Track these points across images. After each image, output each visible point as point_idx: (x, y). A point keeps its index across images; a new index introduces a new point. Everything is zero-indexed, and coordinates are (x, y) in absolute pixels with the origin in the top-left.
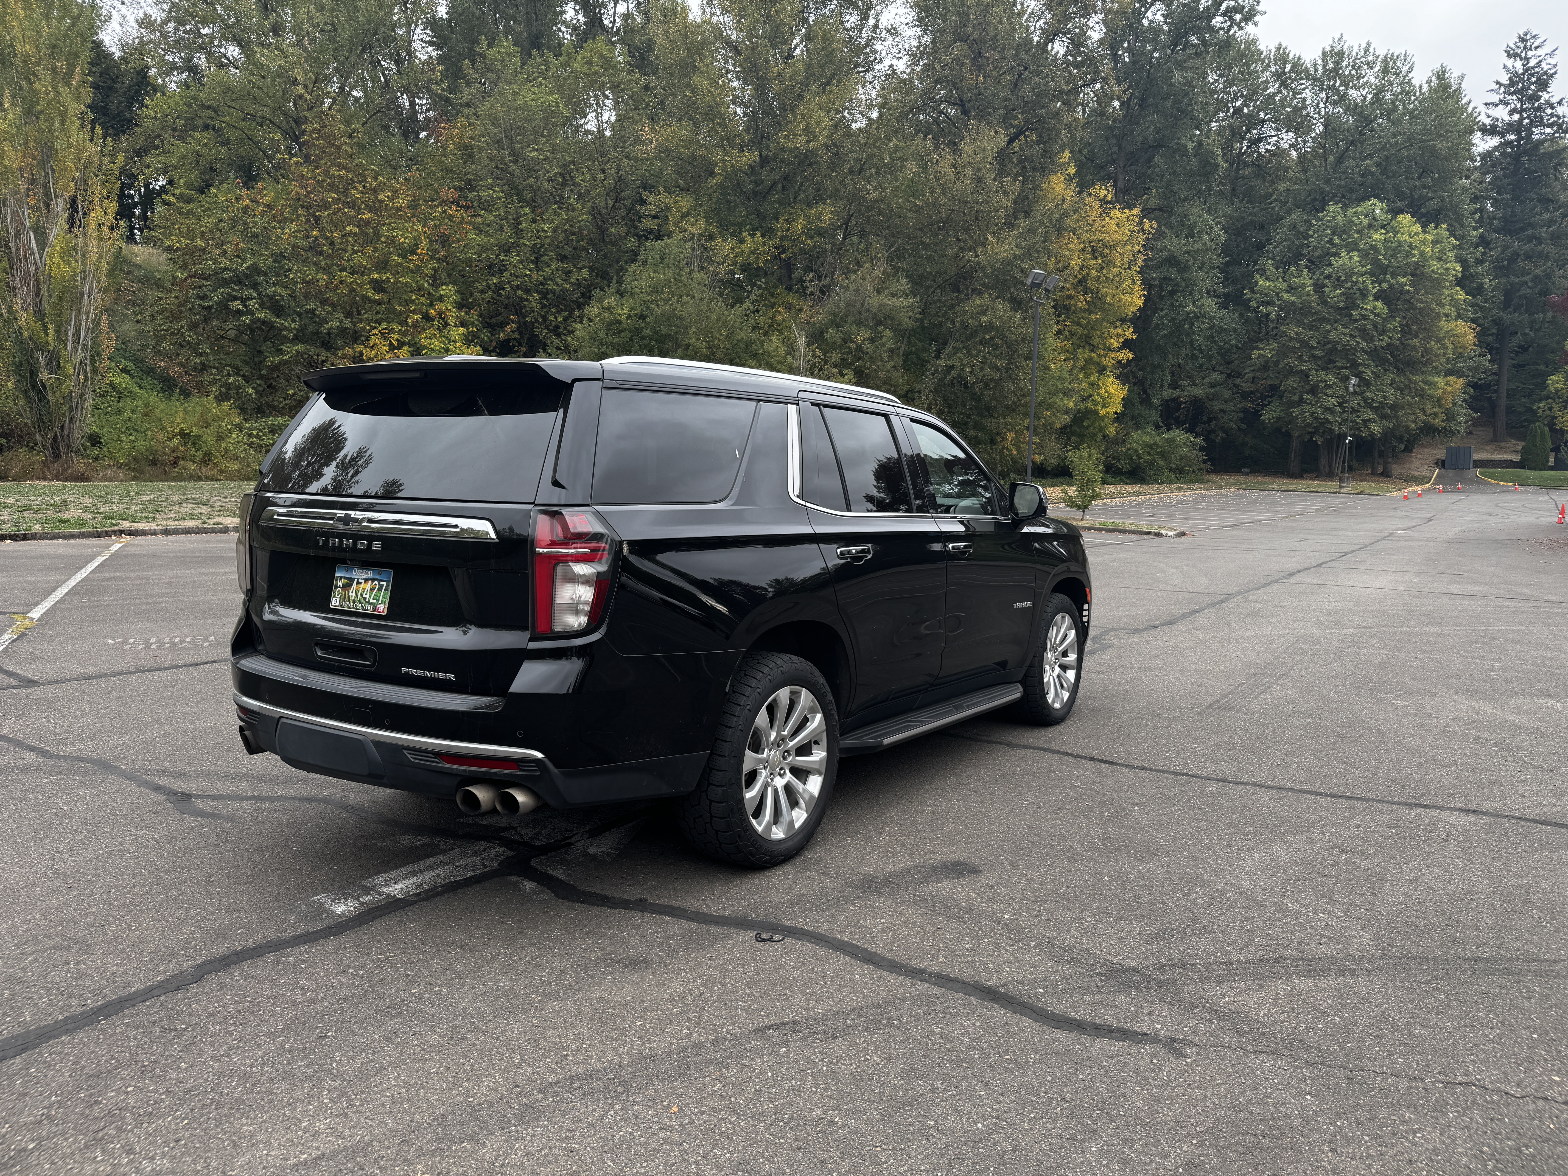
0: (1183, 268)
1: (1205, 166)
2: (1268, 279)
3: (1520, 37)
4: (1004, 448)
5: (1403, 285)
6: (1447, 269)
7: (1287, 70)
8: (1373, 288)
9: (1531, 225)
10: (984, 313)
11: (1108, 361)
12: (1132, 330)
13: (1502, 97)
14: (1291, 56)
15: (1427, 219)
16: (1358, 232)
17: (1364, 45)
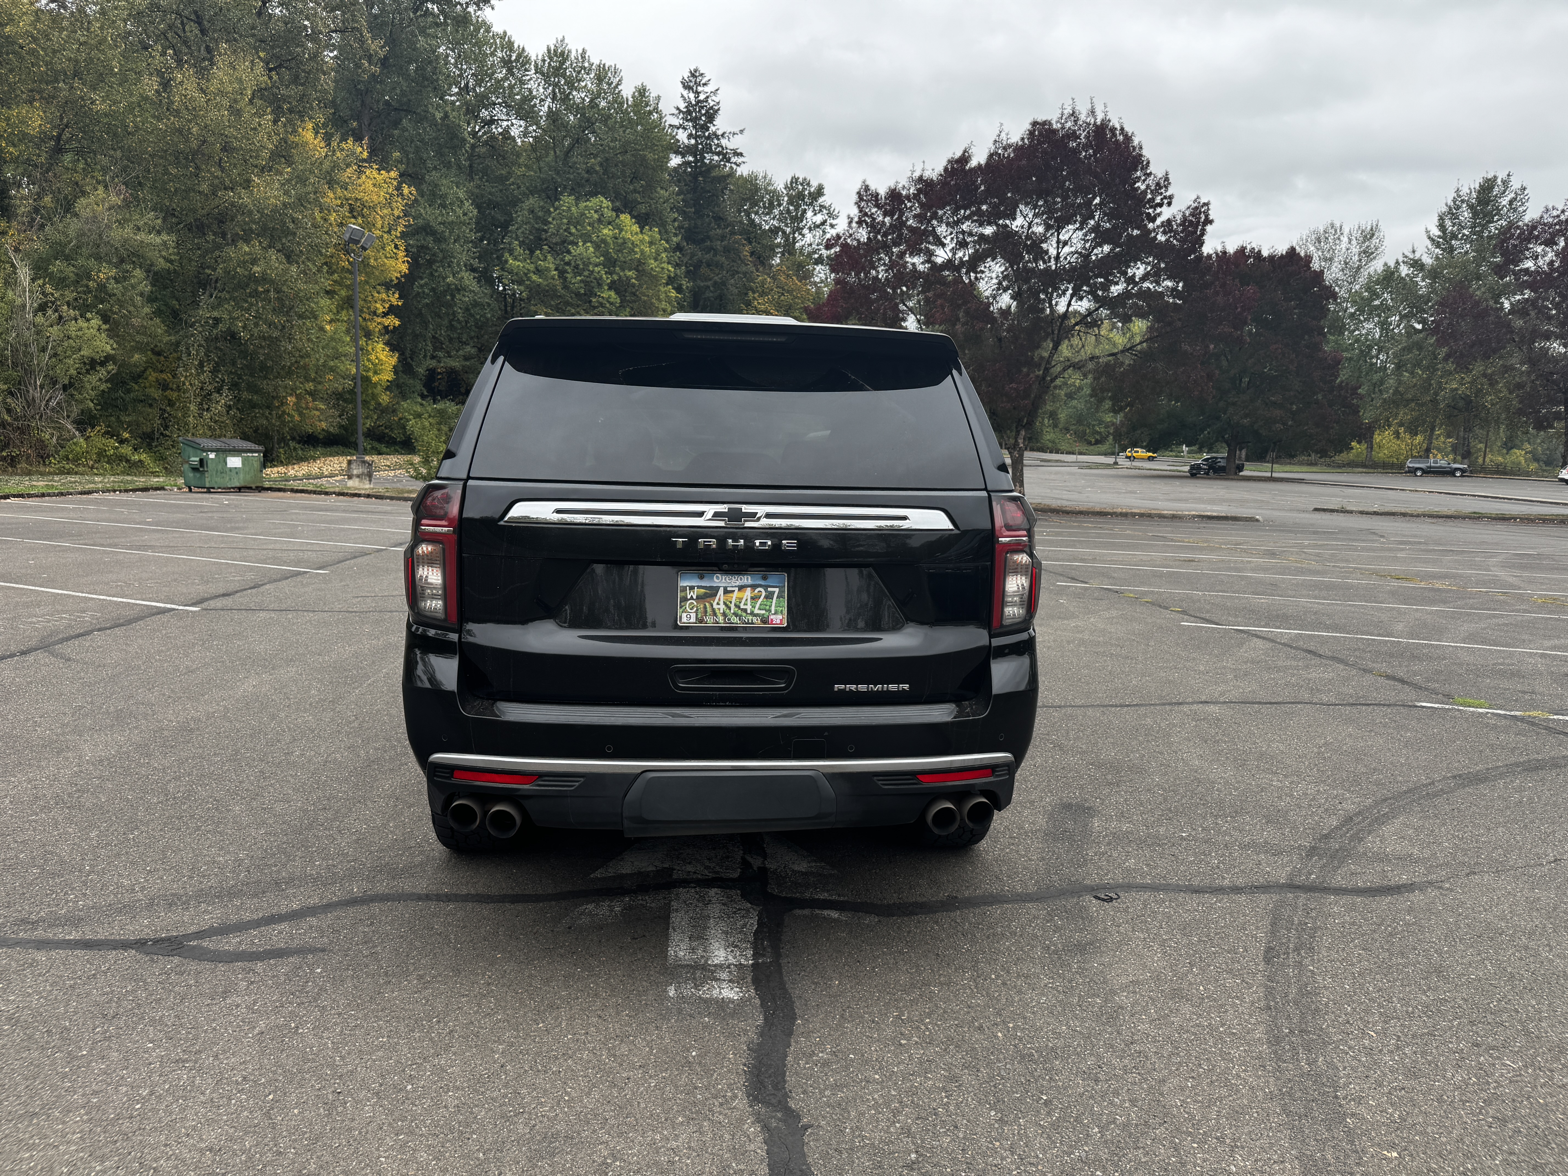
0: (440, 239)
1: (452, 139)
2: (515, 259)
3: (691, 72)
4: (284, 412)
5: (628, 279)
6: (663, 268)
7: (513, 58)
8: (607, 279)
9: (708, 237)
10: (254, 262)
11: (374, 326)
12: (397, 296)
13: (681, 122)
14: (516, 46)
15: (643, 220)
16: (589, 224)
17: (580, 51)
